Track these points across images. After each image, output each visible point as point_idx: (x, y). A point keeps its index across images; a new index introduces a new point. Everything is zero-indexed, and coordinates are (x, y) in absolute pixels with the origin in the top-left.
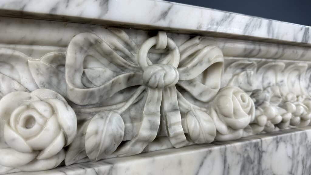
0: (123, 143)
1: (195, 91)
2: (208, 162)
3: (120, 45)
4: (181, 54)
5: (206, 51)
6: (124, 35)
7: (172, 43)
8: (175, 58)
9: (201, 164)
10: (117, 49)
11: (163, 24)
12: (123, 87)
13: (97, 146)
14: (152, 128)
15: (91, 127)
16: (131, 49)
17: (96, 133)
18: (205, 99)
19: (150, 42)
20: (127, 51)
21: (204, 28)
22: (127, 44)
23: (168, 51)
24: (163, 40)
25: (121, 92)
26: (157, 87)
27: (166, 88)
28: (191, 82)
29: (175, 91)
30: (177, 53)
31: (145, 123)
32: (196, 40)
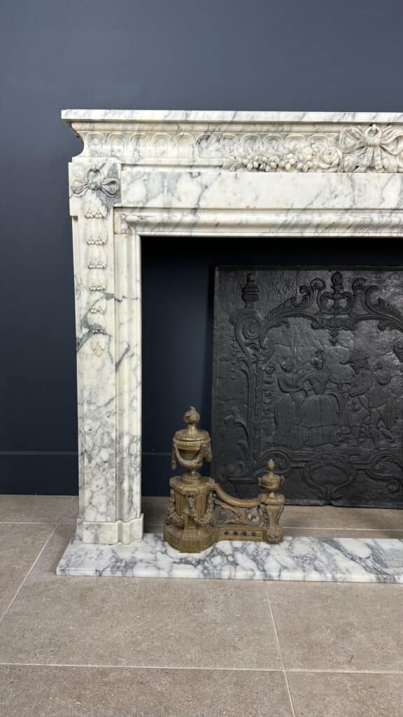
0: (357, 167)
1: (389, 149)
2: (393, 179)
3: (358, 131)
4: (383, 133)
5: (394, 131)
6: (360, 127)
7: (378, 128)
8: (380, 134)
9: (389, 179)
10: (357, 133)
11: (373, 121)
12: (358, 146)
13: (348, 165)
14: (368, 161)
15: (346, 158)
16: (362, 132)
17: (348, 160)
18: (395, 153)
19: (370, 128)
20: (360, 133)
21: (391, 121)
22: (360, 130)
23: (377, 131)
24: (374, 127)
25: (357, 149)
26: (370, 146)
27: (374, 146)
28: (387, 145)
29: (379, 149)
30: (380, 133)
31: (366, 159)
32: (390, 126)
